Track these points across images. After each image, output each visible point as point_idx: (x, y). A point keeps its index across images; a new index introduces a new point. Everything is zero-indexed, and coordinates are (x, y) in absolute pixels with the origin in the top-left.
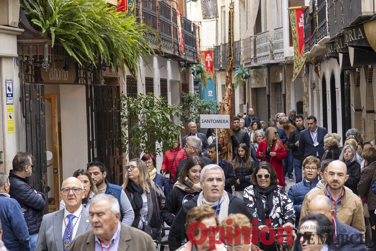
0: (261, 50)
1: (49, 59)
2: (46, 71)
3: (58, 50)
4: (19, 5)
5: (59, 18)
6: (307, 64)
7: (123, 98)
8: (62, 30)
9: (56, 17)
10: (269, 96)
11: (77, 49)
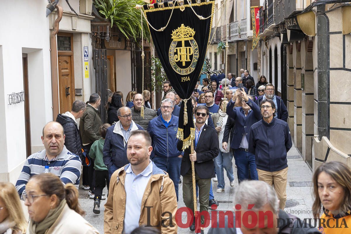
0: (233, 32)
1: (109, 35)
2: (108, 41)
3: (115, 29)
4: (92, 2)
5: (115, 10)
6: (261, 41)
7: (153, 59)
8: (117, 17)
9: (114, 10)
10: (237, 60)
11: (126, 29)
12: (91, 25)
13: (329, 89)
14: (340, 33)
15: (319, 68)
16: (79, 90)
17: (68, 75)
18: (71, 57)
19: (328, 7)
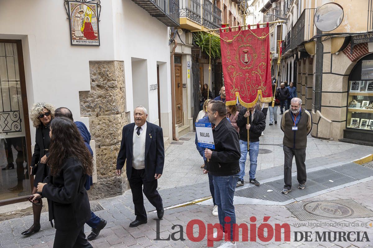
1: (201, 55)
2: (200, 59)
4: (192, 38)
8: (205, 46)
9: (204, 42)
12: (192, 50)
13: (322, 84)
14: (330, 53)
15: (316, 73)
16: (185, 85)
17: (179, 77)
18: (181, 67)
19: (323, 38)
